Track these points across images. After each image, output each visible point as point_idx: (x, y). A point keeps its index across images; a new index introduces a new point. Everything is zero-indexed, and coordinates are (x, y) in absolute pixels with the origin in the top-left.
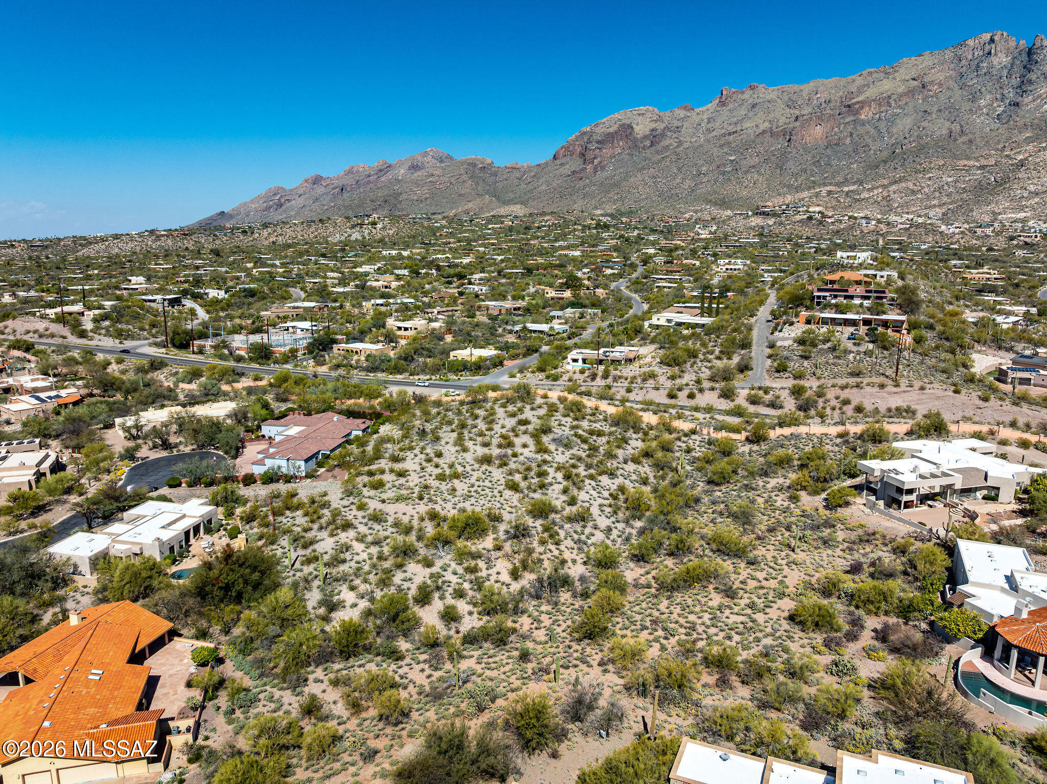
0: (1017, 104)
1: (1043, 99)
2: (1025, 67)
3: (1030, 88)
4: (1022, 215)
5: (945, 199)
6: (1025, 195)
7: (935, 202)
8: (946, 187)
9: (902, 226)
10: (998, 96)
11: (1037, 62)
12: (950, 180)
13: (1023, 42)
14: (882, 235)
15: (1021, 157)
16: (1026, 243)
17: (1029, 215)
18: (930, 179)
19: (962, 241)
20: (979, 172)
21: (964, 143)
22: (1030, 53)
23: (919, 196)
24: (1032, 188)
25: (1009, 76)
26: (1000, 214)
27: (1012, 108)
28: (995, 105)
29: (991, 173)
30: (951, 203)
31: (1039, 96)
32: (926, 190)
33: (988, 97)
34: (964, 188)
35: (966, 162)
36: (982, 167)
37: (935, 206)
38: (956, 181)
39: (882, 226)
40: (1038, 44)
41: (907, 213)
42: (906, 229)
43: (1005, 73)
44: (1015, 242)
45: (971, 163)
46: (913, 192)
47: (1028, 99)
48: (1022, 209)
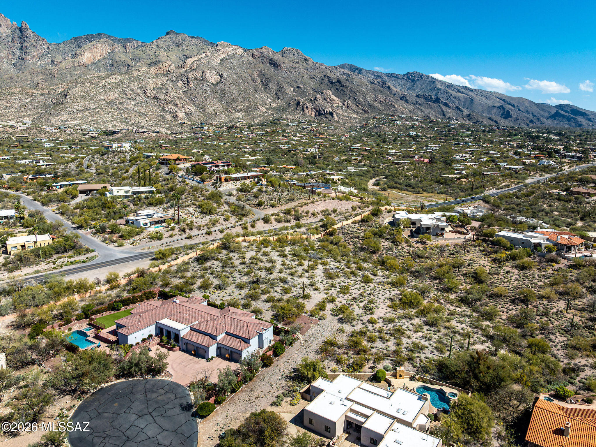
0: (23, 59)
1: (36, 59)
2: (21, 38)
3: (28, 51)
4: (77, 122)
5: (29, 112)
6: (75, 111)
7: (23, 114)
8: (27, 105)
9: (21, 128)
10: (11, 52)
11: (27, 37)
12: (28, 101)
13: (15, 23)
14: (11, 134)
15: (60, 90)
16: (93, 137)
17: (80, 122)
18: (15, 99)
19: (62, 136)
20: (42, 97)
21: (8, 79)
22: (21, 30)
23: (13, 110)
24: (76, 108)
25: (13, 41)
26: (65, 121)
27: (21, 60)
28: (10, 57)
29: (49, 98)
30: (34, 114)
31: (34, 56)
32: (15, 106)
33: (5, 52)
34: (37, 106)
35: (33, 91)
36: (43, 95)
37: (24, 116)
38: (31, 102)
39: (8, 128)
40: (24, 27)
41: (10, 120)
42: (25, 130)
43: (10, 39)
44: (87, 137)
45: (35, 92)
46: (7, 107)
47: (28, 57)
48: (76, 119)
